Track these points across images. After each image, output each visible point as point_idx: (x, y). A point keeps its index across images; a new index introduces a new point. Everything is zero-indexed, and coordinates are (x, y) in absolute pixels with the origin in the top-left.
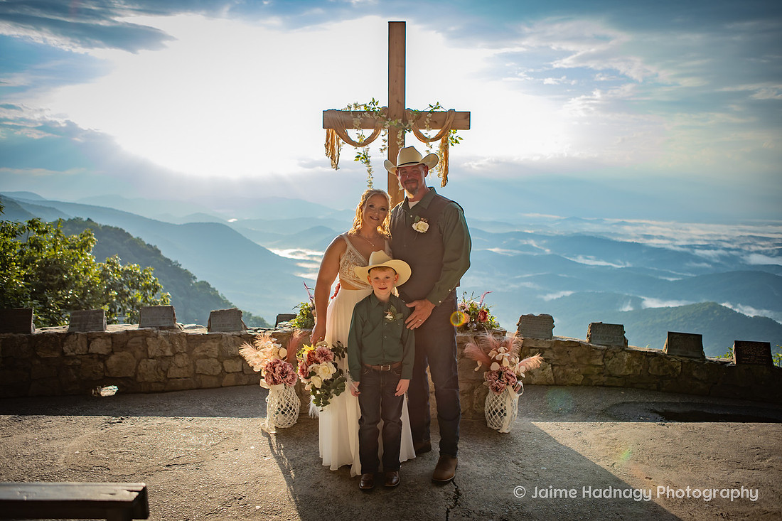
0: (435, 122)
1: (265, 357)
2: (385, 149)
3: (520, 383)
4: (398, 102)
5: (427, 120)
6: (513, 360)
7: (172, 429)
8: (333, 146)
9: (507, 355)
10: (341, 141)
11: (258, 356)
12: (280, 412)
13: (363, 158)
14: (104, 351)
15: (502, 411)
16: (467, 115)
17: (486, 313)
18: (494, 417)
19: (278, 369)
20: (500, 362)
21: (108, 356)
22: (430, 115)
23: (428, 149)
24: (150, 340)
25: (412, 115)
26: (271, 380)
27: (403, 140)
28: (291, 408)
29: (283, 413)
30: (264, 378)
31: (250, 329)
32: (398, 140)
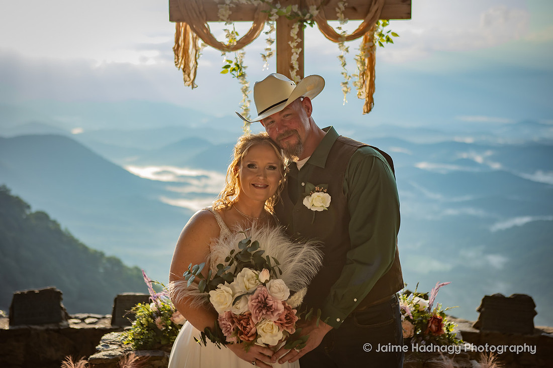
0: (354, 9)
2: (270, 55)
8: (186, 51)
10: (200, 42)
13: (234, 70)
17: (440, 321)
23: (343, 53)
27: (299, 40)
31: (76, 318)
32: (292, 40)
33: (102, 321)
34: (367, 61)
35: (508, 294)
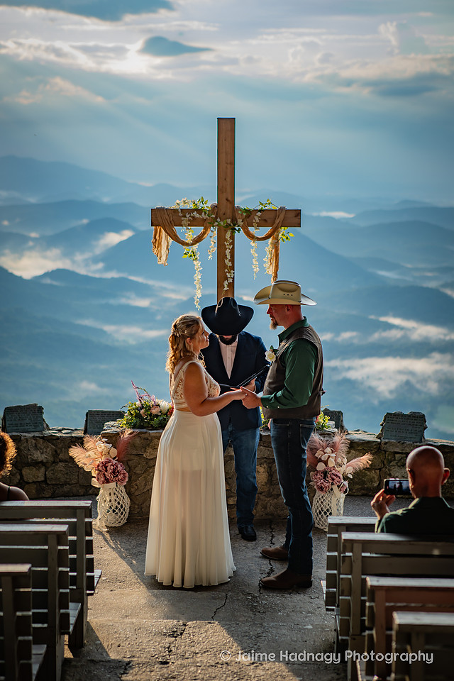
0: (265, 220)
1: (96, 457)
3: (346, 483)
4: (227, 200)
5: (257, 219)
6: (339, 460)
8: (159, 243)
9: (334, 455)
10: (171, 241)
11: (89, 456)
12: (111, 511)
13: (191, 256)
15: (328, 510)
16: (298, 213)
18: (320, 516)
19: (110, 468)
20: (326, 463)
22: (259, 214)
25: (242, 214)
26: (102, 479)
27: (231, 241)
28: (122, 507)
29: (114, 511)
30: (95, 477)
31: (54, 429)
32: (226, 240)
33: (76, 432)
34: (273, 250)
35: (407, 413)
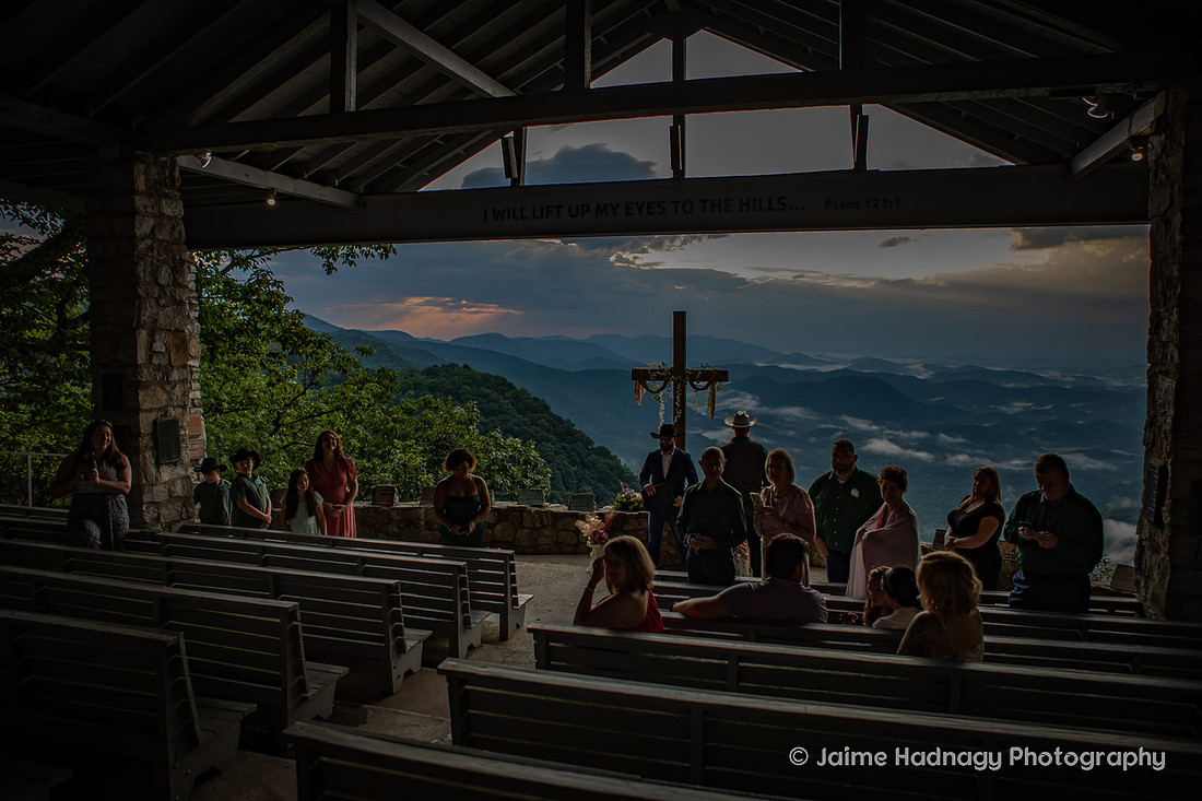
0: (704, 377)
1: (591, 527)
2: (671, 394)
4: (680, 364)
5: (699, 376)
7: (532, 568)
10: (645, 390)
11: (586, 527)
14: (492, 521)
16: (726, 373)
19: (599, 535)
21: (495, 525)
22: (700, 373)
24: (525, 514)
25: (690, 373)
26: (593, 542)
30: (589, 540)
32: (680, 390)
34: (711, 397)
